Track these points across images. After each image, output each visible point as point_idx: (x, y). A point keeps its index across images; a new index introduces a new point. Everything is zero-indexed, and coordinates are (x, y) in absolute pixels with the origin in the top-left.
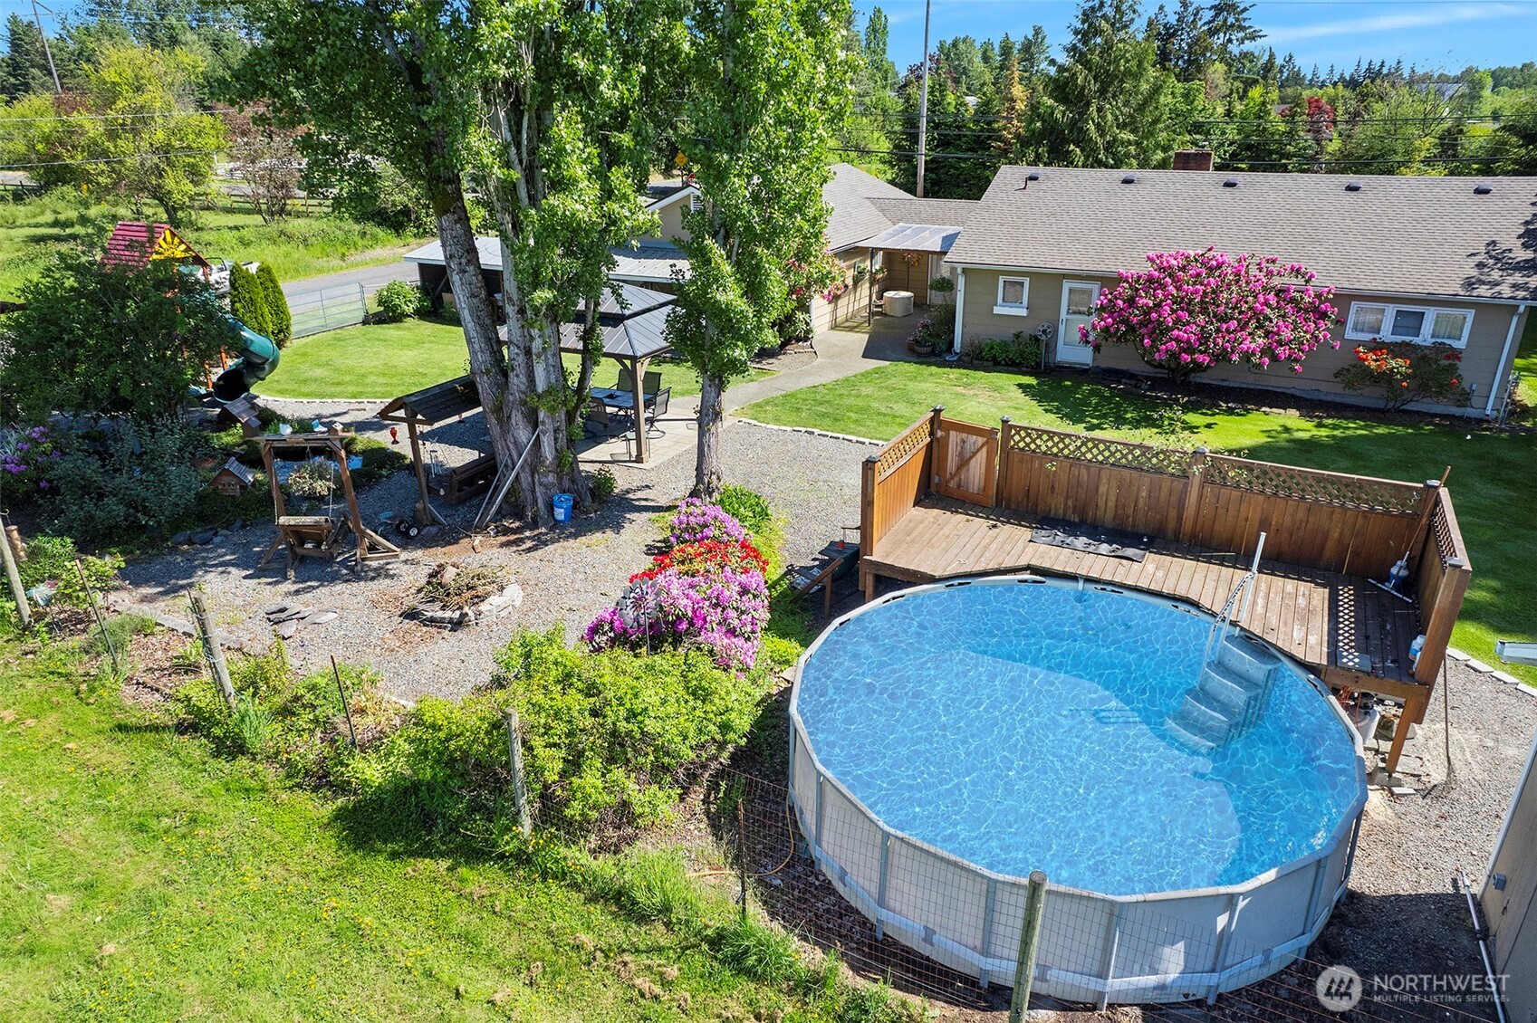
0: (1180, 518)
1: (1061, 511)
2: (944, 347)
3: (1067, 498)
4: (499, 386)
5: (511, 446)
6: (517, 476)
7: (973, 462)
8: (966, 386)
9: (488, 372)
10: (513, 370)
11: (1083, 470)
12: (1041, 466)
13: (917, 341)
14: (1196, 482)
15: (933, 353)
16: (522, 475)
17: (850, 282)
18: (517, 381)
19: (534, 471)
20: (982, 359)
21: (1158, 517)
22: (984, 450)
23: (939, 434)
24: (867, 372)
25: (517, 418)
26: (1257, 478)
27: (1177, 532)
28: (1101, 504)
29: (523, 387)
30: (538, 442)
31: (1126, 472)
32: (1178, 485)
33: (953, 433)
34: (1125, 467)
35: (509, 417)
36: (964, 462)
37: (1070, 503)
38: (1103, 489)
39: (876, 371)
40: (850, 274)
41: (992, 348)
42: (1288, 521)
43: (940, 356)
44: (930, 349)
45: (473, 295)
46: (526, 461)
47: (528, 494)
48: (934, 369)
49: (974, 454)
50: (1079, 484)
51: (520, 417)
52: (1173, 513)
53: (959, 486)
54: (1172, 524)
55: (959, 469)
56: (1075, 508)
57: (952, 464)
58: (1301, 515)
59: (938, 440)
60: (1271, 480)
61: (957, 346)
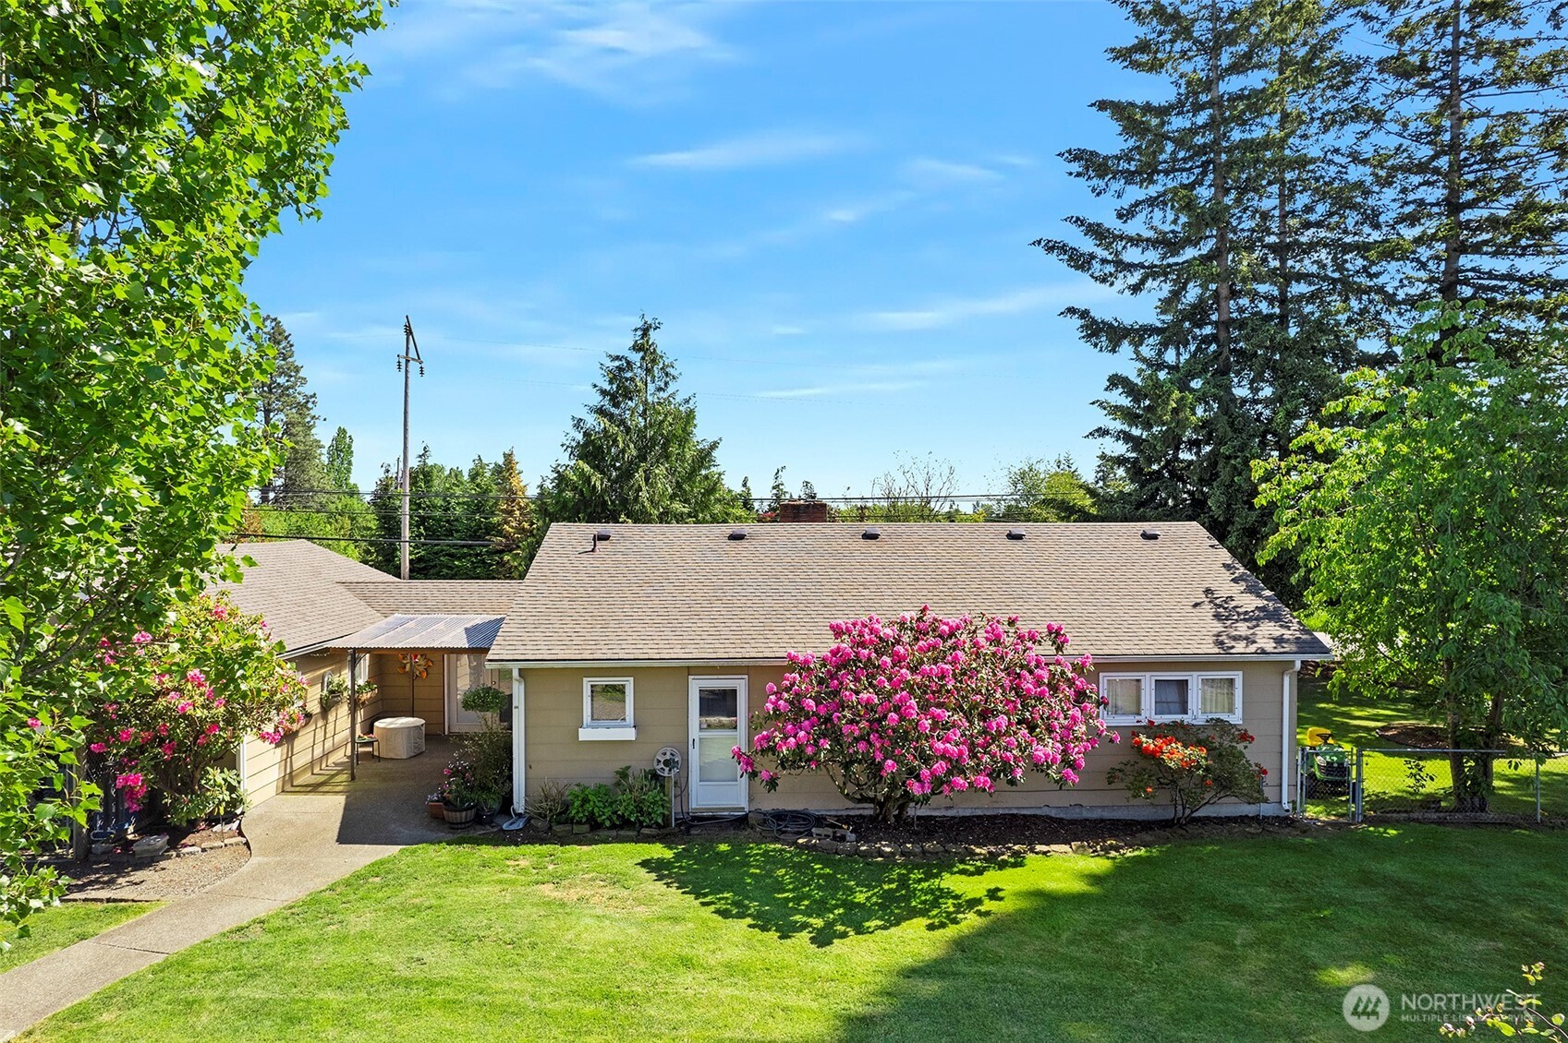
2: (496, 806)
8: (556, 880)
13: (446, 802)
15: (478, 820)
17: (314, 707)
20: (571, 821)
24: (358, 876)
39: (376, 869)
40: (314, 695)
41: (585, 801)
43: (490, 822)
44: (471, 814)
48: (487, 851)
61: (519, 804)
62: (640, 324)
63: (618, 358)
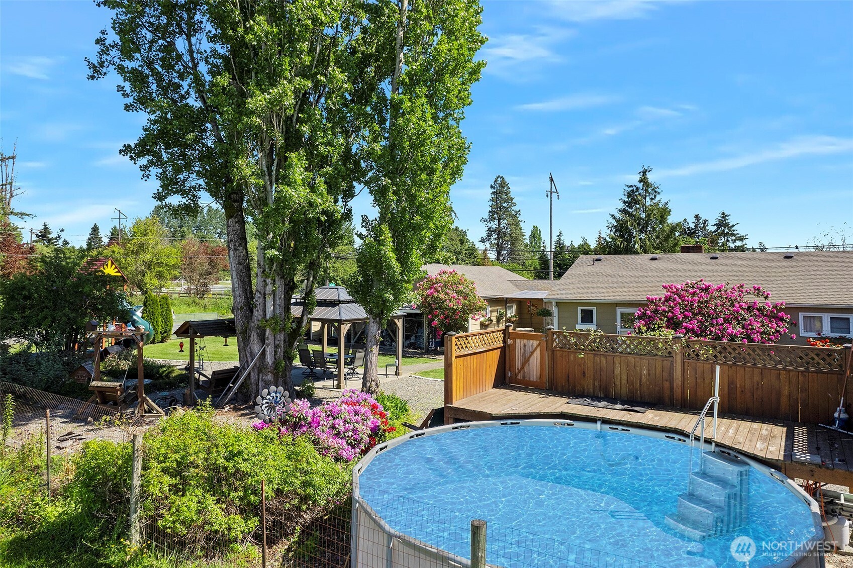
0: (672, 388)
1: (591, 390)
3: (594, 380)
4: (246, 317)
5: (248, 355)
6: (249, 374)
7: (532, 359)
9: (242, 308)
10: (256, 307)
11: (603, 359)
12: (575, 357)
14: (679, 359)
16: (252, 374)
17: (494, 319)
18: (257, 314)
19: (260, 371)
21: (657, 388)
22: (538, 349)
23: (510, 342)
25: (254, 337)
26: (720, 352)
27: (671, 398)
28: (618, 383)
29: (260, 318)
30: (264, 352)
31: (631, 358)
32: (667, 363)
33: (518, 341)
34: (629, 353)
35: (250, 337)
36: (526, 361)
37: (597, 384)
38: (617, 371)
42: (748, 383)
45: (239, 263)
46: (255, 364)
47: (254, 386)
49: (532, 353)
50: (601, 370)
51: (256, 336)
52: (667, 384)
53: (524, 377)
54: (667, 393)
55: (524, 365)
56: (600, 387)
57: (518, 363)
58: (757, 378)
59: (509, 346)
60: (730, 353)
62: (642, 170)
63: (631, 186)
